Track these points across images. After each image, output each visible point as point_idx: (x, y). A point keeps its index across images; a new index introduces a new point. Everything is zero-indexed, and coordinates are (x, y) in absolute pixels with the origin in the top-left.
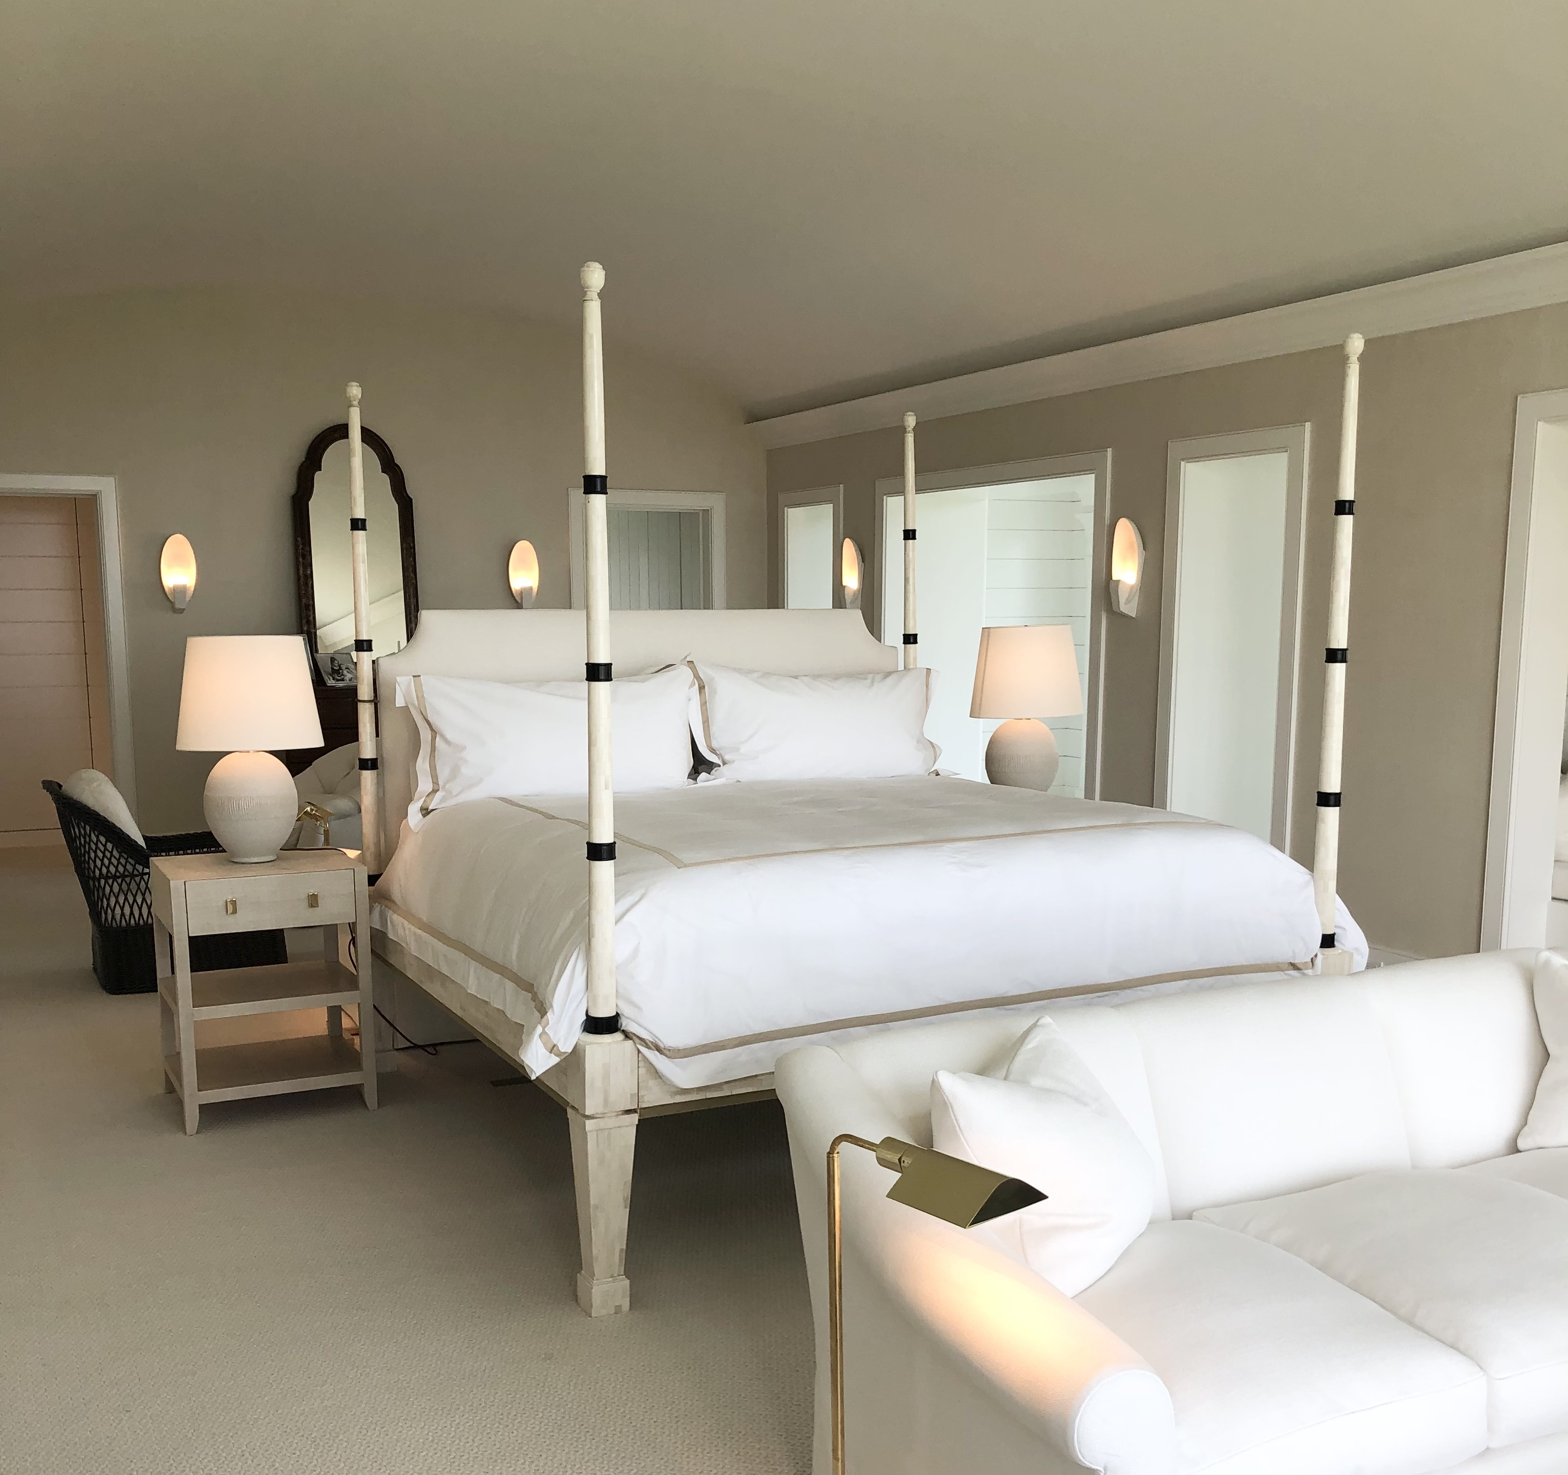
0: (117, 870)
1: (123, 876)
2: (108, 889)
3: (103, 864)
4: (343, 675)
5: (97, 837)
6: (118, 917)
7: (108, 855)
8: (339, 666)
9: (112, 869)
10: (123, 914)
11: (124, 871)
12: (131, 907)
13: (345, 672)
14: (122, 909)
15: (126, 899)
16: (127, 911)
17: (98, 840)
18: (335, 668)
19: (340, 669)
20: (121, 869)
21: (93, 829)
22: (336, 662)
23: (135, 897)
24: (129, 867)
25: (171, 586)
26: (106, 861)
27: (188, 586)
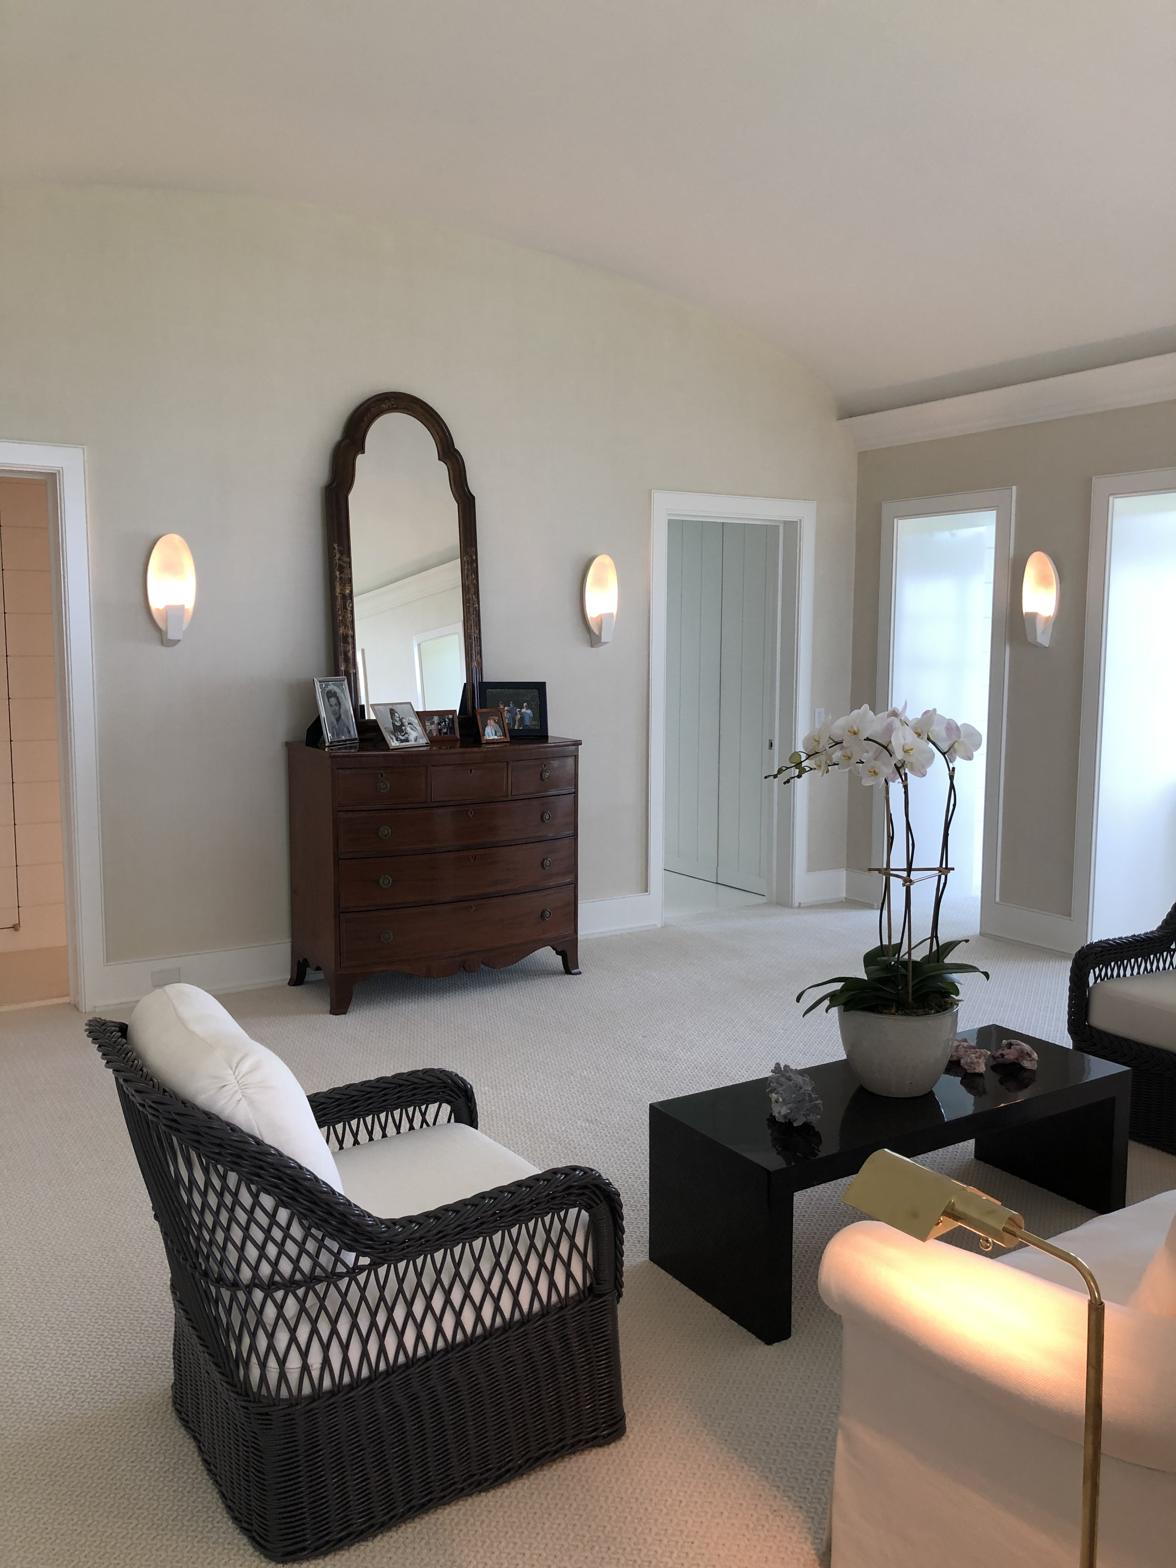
0: (296, 1268)
1: (311, 1281)
2: (270, 1312)
3: (262, 1255)
4: (406, 733)
5: (255, 1196)
6: (293, 1376)
7: (277, 1234)
8: (401, 720)
9: (285, 1267)
10: (305, 1368)
11: (313, 1269)
12: (326, 1348)
13: (408, 729)
14: (304, 1355)
15: (314, 1331)
16: (315, 1359)
17: (256, 1203)
18: (396, 723)
19: (402, 725)
20: (306, 1264)
21: (246, 1179)
22: (396, 714)
23: (334, 1322)
24: (325, 1259)
25: (161, 607)
26: (272, 1250)
27: (186, 607)
